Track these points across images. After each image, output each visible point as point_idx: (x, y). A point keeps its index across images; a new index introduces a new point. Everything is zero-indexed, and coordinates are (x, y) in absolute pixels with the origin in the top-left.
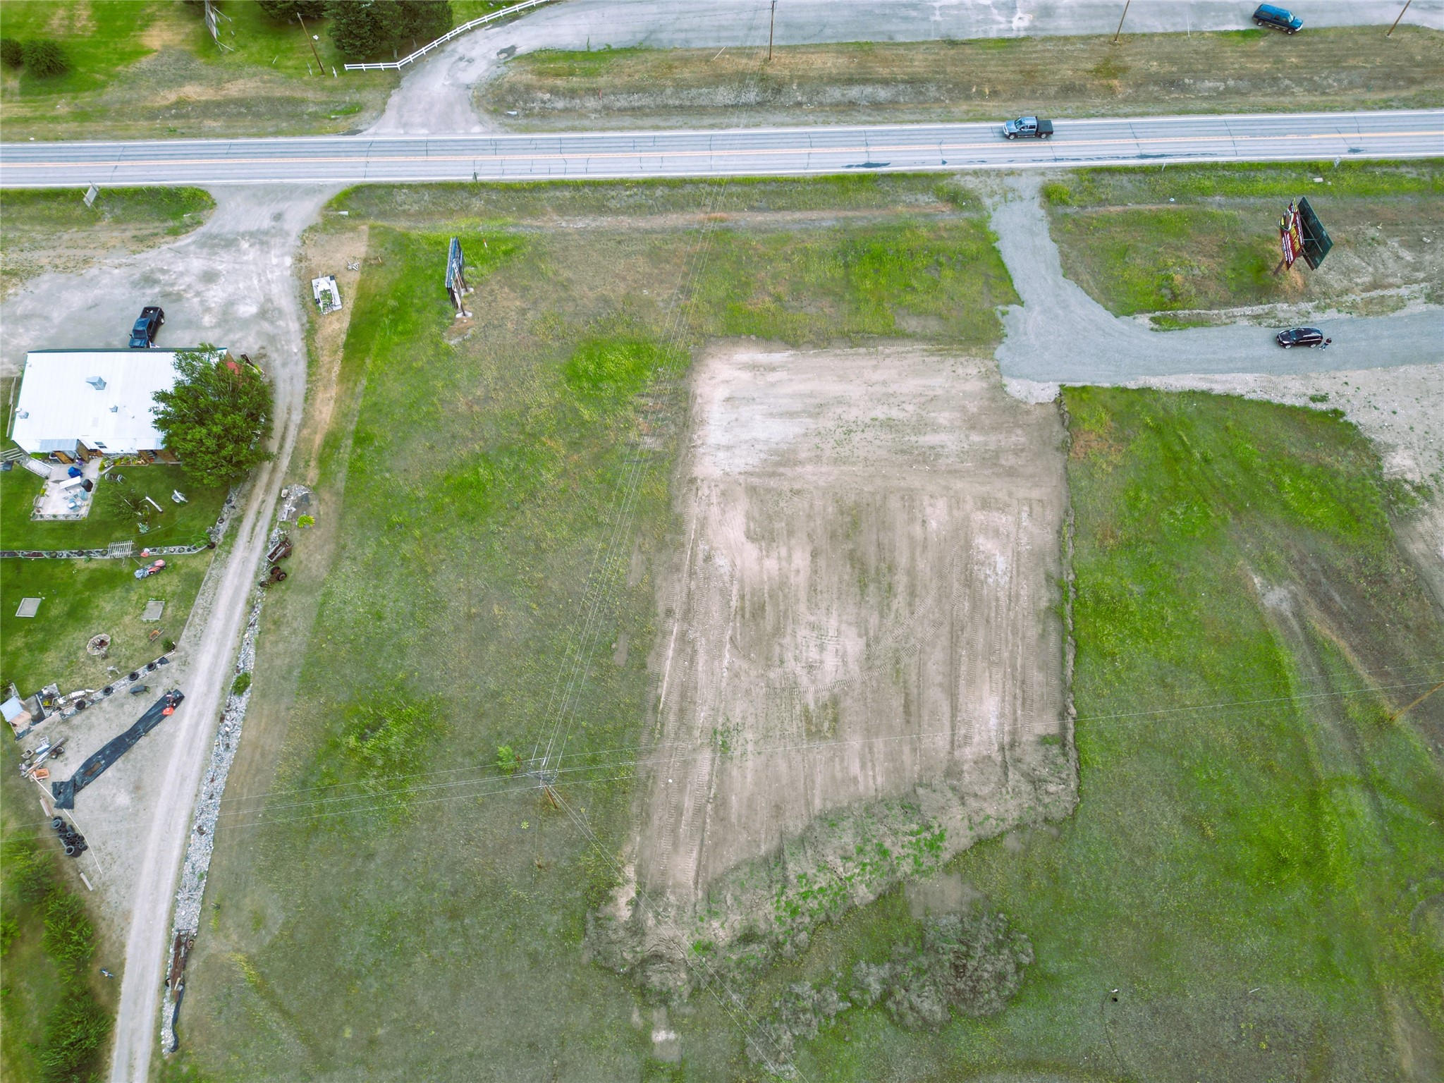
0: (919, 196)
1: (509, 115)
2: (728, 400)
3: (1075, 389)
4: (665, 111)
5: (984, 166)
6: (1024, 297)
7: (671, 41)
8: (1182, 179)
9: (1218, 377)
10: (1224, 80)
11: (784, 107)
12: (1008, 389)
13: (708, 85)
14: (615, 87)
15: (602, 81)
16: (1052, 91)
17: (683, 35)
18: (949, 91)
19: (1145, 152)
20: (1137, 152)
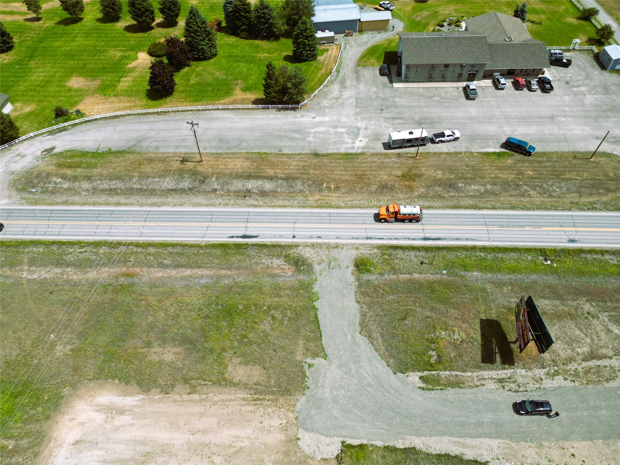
0: (274, 260)
1: (31, 192)
2: (77, 443)
3: (352, 447)
4: (130, 192)
5: (319, 241)
6: (328, 351)
7: (148, 147)
8: (451, 256)
9: (469, 441)
10: (484, 185)
11: (206, 192)
12: (300, 443)
13: (160, 176)
14: (102, 175)
15: (95, 171)
16: (373, 188)
17: (156, 144)
18: (309, 186)
19: (427, 235)
20: (422, 235)
